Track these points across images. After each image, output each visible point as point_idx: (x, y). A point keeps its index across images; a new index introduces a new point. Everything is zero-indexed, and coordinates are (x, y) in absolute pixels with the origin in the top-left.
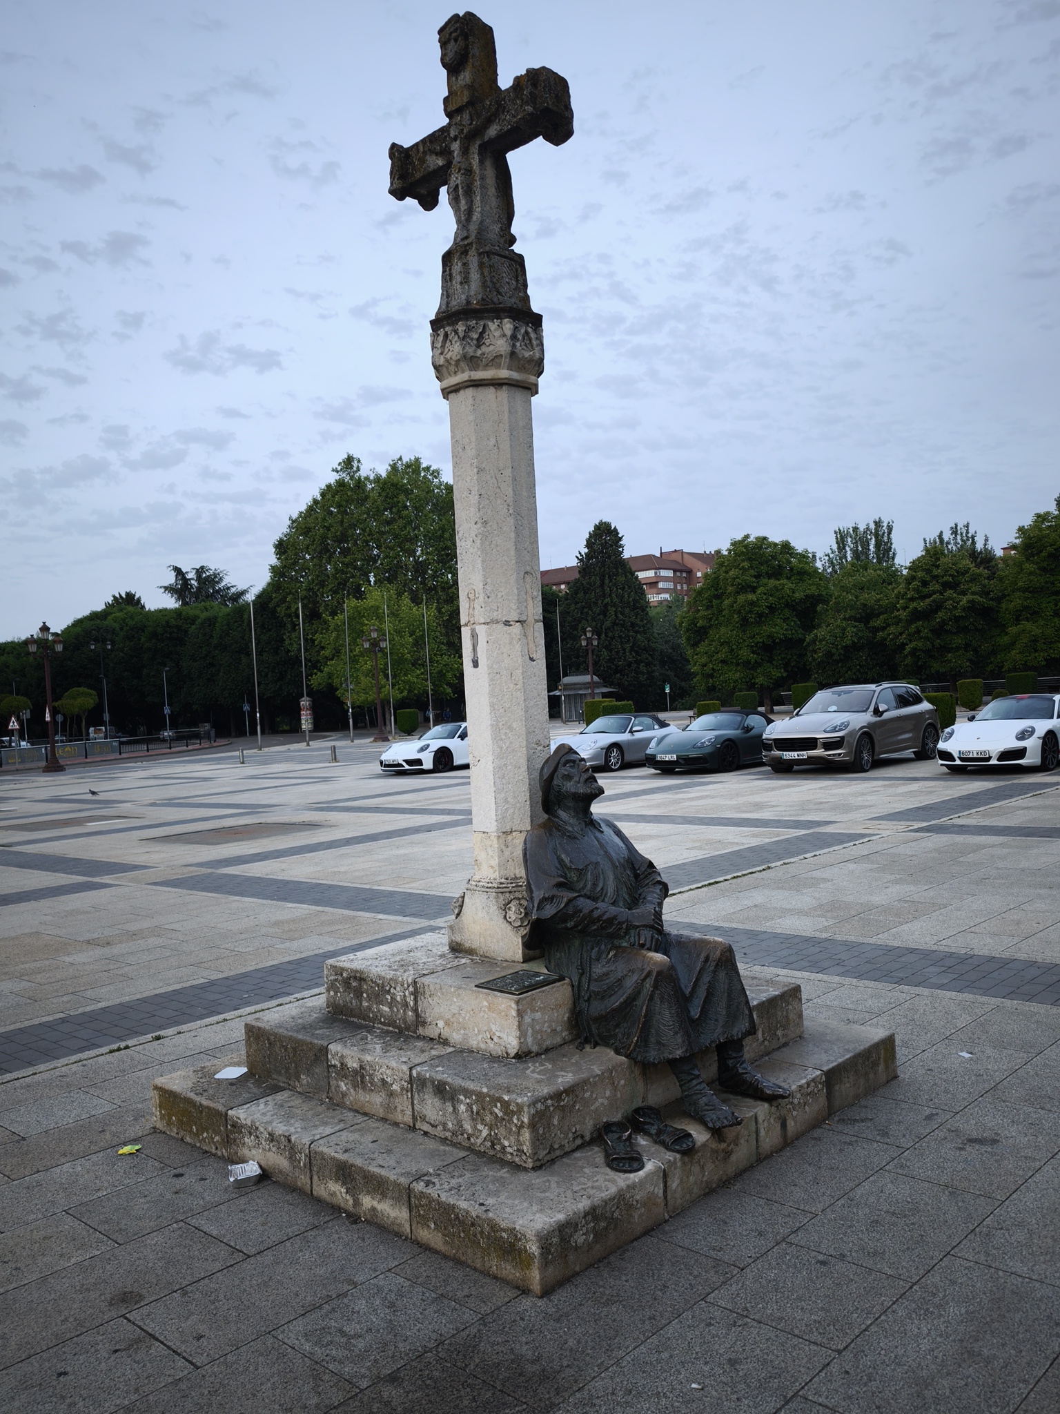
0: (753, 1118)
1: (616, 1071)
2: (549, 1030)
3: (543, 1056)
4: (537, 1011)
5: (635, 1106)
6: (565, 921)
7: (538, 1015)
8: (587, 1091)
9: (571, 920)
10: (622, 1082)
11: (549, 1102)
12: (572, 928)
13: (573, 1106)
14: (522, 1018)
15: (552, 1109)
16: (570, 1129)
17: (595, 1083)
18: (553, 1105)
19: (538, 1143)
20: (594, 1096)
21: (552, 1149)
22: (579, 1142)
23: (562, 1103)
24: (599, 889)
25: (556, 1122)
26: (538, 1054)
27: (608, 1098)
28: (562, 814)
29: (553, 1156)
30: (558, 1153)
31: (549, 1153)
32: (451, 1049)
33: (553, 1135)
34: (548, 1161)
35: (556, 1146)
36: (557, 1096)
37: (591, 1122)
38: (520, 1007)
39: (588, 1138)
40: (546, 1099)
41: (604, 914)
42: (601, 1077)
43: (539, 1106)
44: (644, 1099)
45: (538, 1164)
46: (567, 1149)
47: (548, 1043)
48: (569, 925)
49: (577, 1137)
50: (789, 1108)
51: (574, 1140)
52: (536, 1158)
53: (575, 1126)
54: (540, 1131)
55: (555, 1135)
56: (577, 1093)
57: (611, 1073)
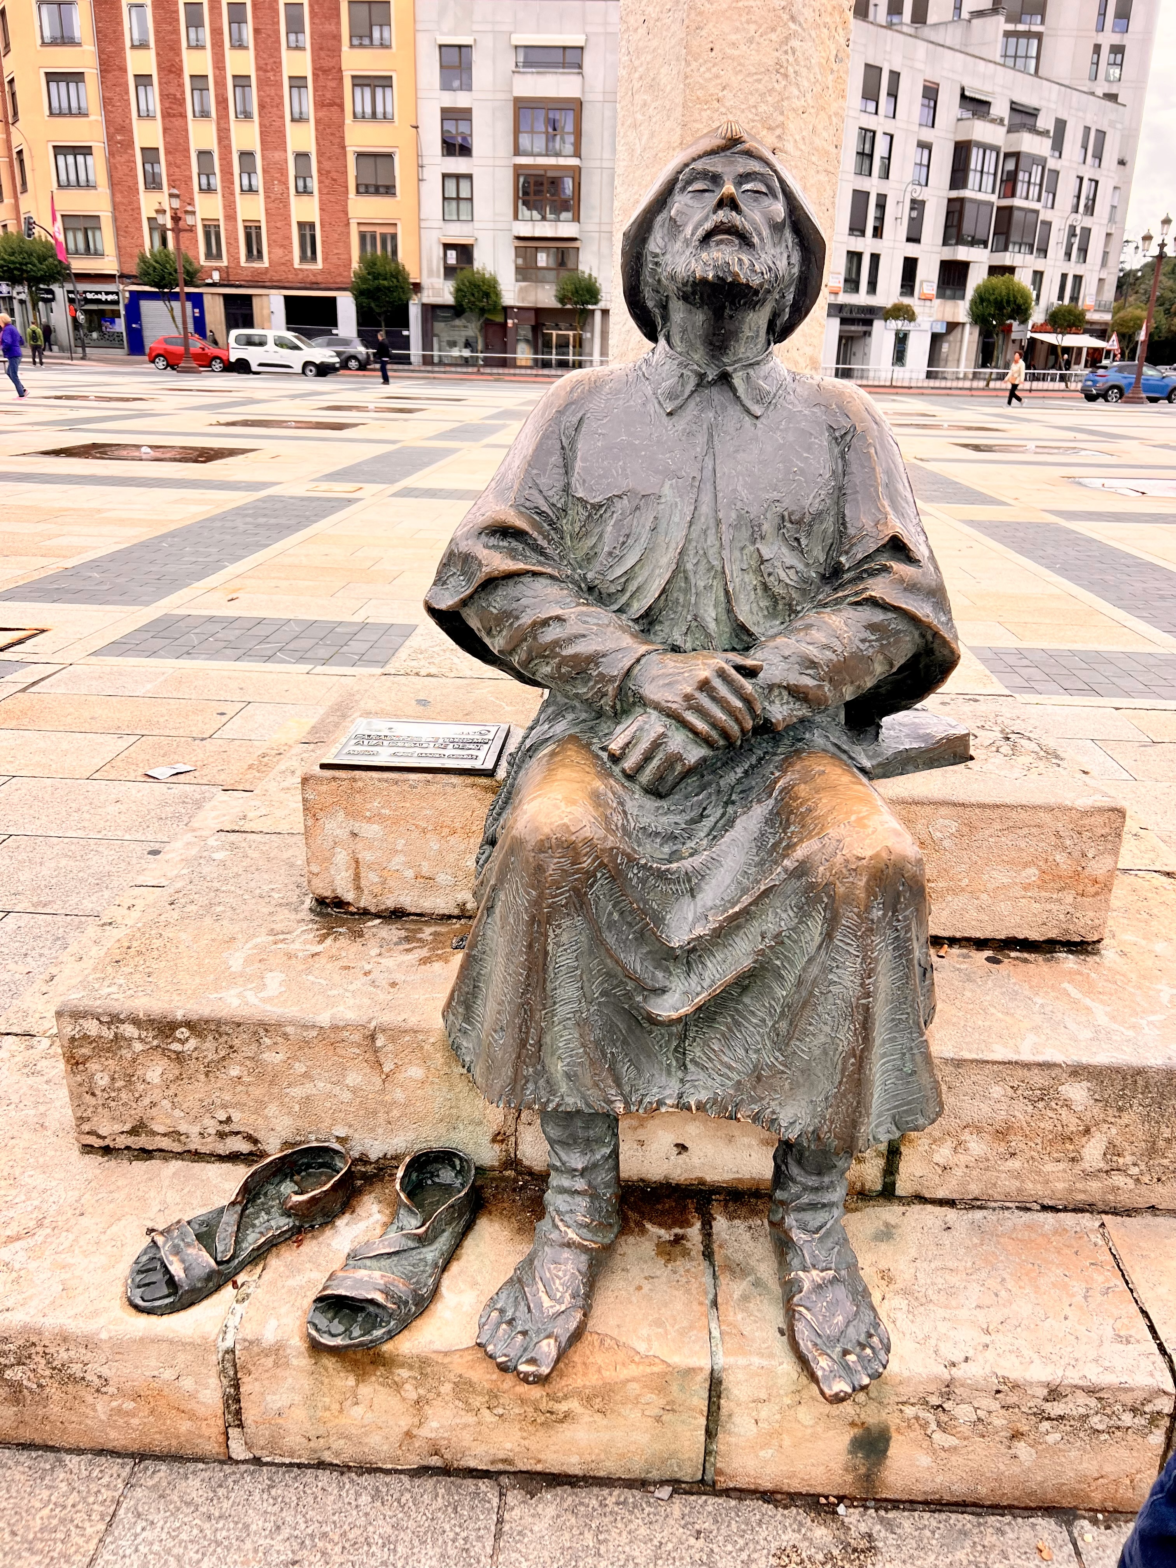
1: (391, 1040)
2: (410, 873)
4: (369, 820)
7: (372, 830)
8: (273, 1048)
10: (415, 1071)
11: (129, 1030)
13: (220, 1064)
14: (317, 821)
15: (138, 1047)
16: (206, 1110)
17: (307, 1043)
18: (141, 1039)
19: (94, 1099)
20: (300, 1068)
21: (141, 1126)
22: (238, 1146)
23: (177, 1047)
25: (154, 1077)
27: (353, 1090)
28: (660, 346)
29: (143, 1141)
30: (164, 1143)
31: (133, 1133)
33: (146, 1101)
34: (129, 1148)
35: (158, 1128)
36: (158, 1025)
37: (287, 1121)
38: (310, 795)
40: (115, 1019)
41: (571, 640)
42: (332, 1037)
43: (92, 1027)
44: (500, 1136)
45: (99, 1143)
46: (195, 1144)
49: (233, 1133)
50: (917, 1418)
51: (222, 1135)
52: (86, 1127)
53: (224, 1106)
54: (102, 1080)
55: (153, 1104)
56: (236, 1042)
57: (372, 1038)
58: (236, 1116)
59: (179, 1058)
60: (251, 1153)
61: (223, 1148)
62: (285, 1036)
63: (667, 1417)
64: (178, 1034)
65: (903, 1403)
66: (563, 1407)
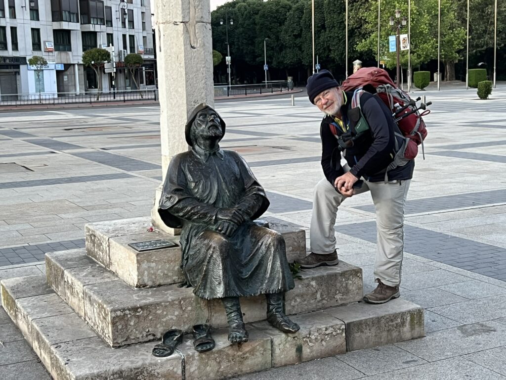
0: (270, 341)
1: (184, 301)
2: (162, 274)
3: (155, 289)
4: (153, 262)
5: (199, 323)
6: (178, 212)
7: (153, 265)
8: (159, 309)
9: (181, 212)
10: (190, 308)
11: (127, 312)
12: (182, 216)
13: (147, 316)
14: (140, 264)
15: (129, 316)
16: (144, 329)
17: (166, 306)
18: (130, 314)
19: (117, 333)
20: (165, 313)
21: (128, 338)
22: (151, 337)
23: (138, 314)
24: (205, 195)
25: (132, 323)
26: (151, 287)
27: (176, 316)
28: (197, 147)
29: (129, 342)
30: (133, 341)
31: (126, 340)
32: (116, 279)
33: (130, 331)
34: (125, 345)
35: (132, 337)
36: (135, 309)
37: (162, 328)
38: (139, 259)
39: (159, 336)
40: (124, 310)
42: (172, 304)
43: (119, 313)
44: (208, 321)
45: (118, 345)
46: (141, 340)
47: (162, 282)
48: (181, 214)
49: (150, 334)
50: (306, 341)
51: (147, 336)
52: (115, 342)
53: (148, 328)
54: (120, 327)
55: (132, 331)
56: (151, 310)
57: (180, 302)
58: (150, 330)
59: (138, 317)
60: (154, 339)
61: (146, 339)
62: (162, 306)
63: (265, 353)
64: (138, 311)
66: (245, 356)
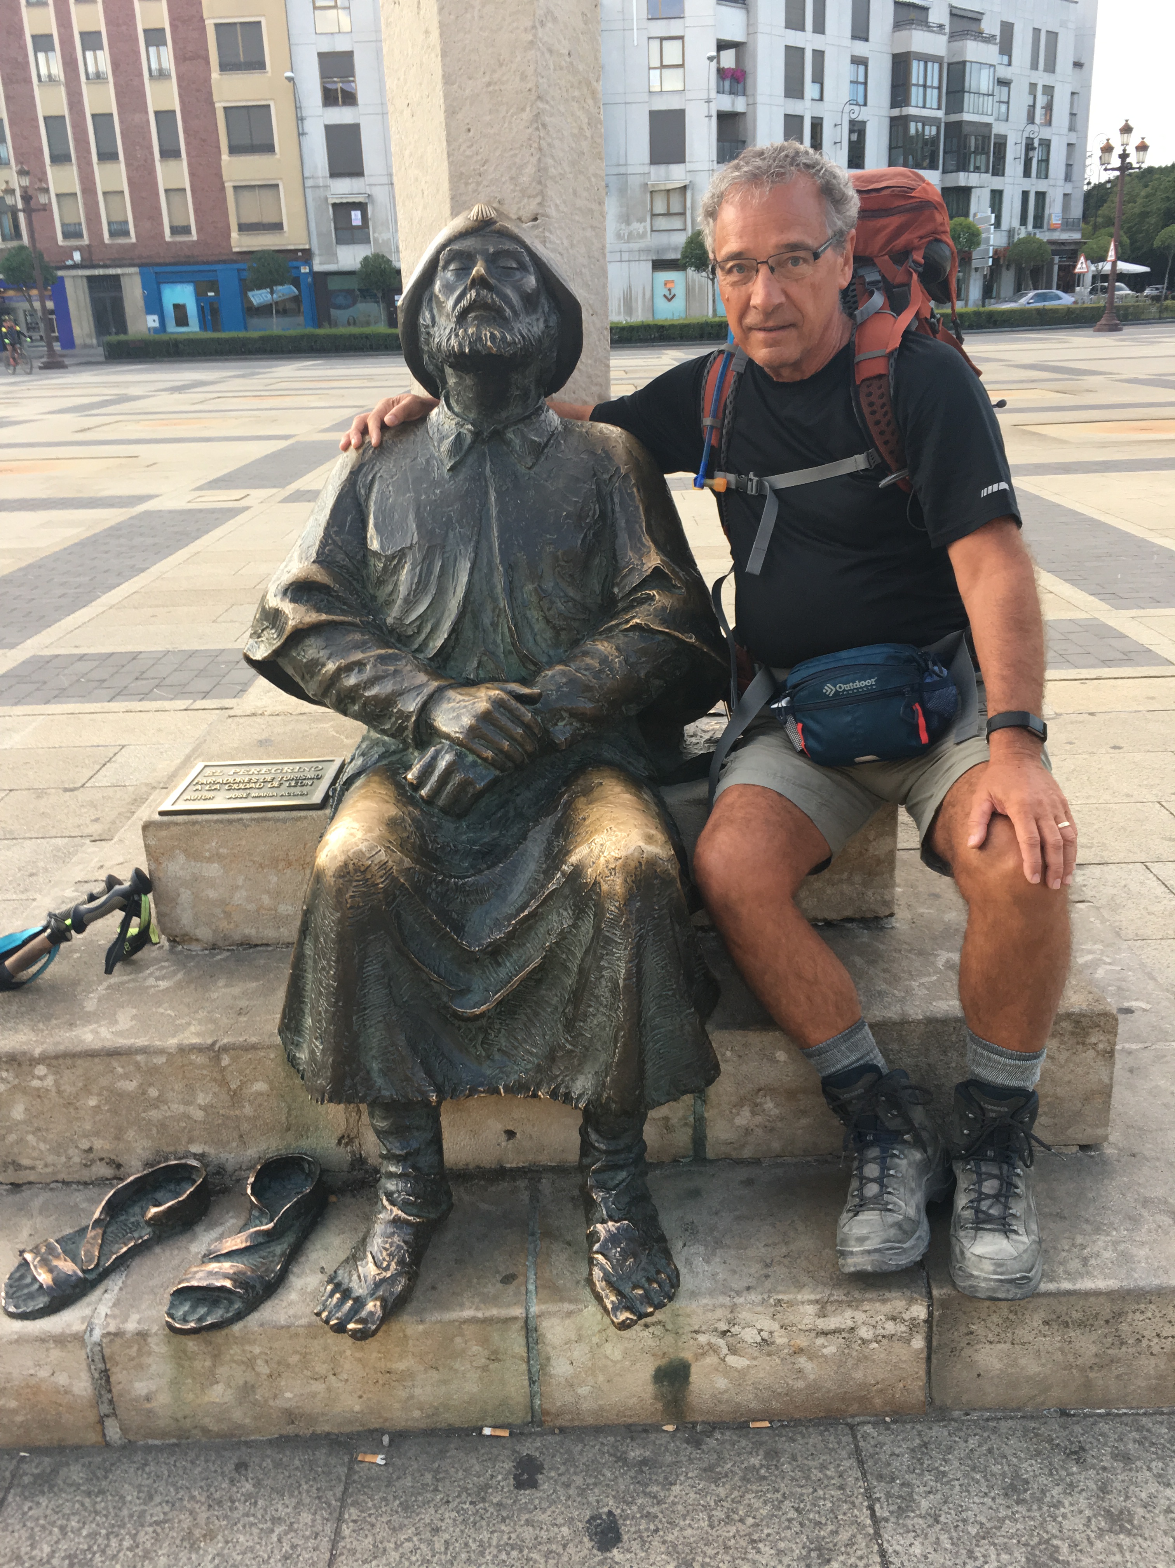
0: (520, 1324)
1: (234, 1059)
3: (222, 955)
4: (209, 860)
5: (308, 1144)
7: (212, 869)
8: (126, 1076)
10: (259, 1086)
13: (79, 1095)
16: (70, 1140)
17: (154, 1068)
20: (153, 1092)
23: (36, 1083)
25: (17, 1115)
27: (205, 1109)
28: (440, 406)
29: (13, 1176)
30: (31, 1176)
35: (26, 1162)
36: (16, 1064)
37: (147, 1143)
41: (372, 682)
42: (180, 1061)
44: (345, 1139)
46: (62, 1174)
47: (254, 932)
49: (96, 1160)
50: (709, 1344)
51: (86, 1163)
57: (217, 1059)
58: (97, 1144)
59: (40, 1094)
60: (111, 1176)
61: (88, 1175)
62: (136, 1064)
63: (492, 1366)
64: (37, 1073)
65: (696, 1332)
